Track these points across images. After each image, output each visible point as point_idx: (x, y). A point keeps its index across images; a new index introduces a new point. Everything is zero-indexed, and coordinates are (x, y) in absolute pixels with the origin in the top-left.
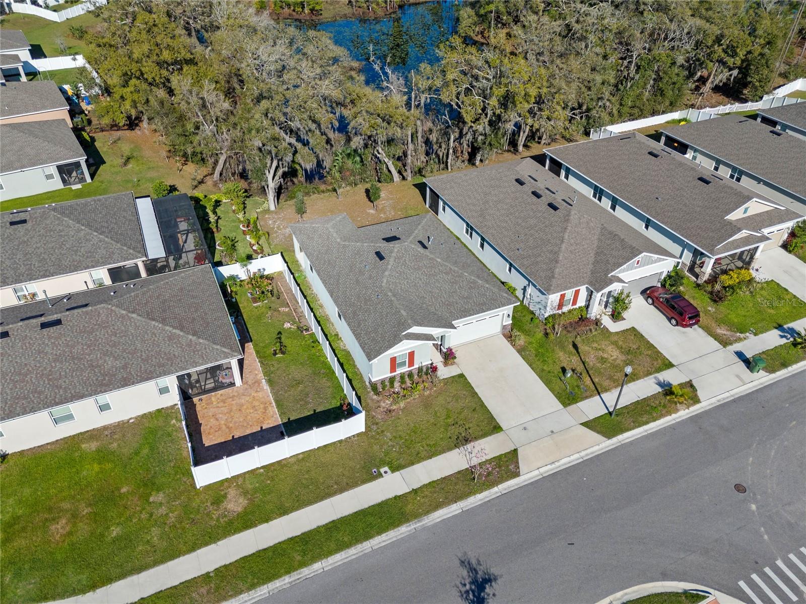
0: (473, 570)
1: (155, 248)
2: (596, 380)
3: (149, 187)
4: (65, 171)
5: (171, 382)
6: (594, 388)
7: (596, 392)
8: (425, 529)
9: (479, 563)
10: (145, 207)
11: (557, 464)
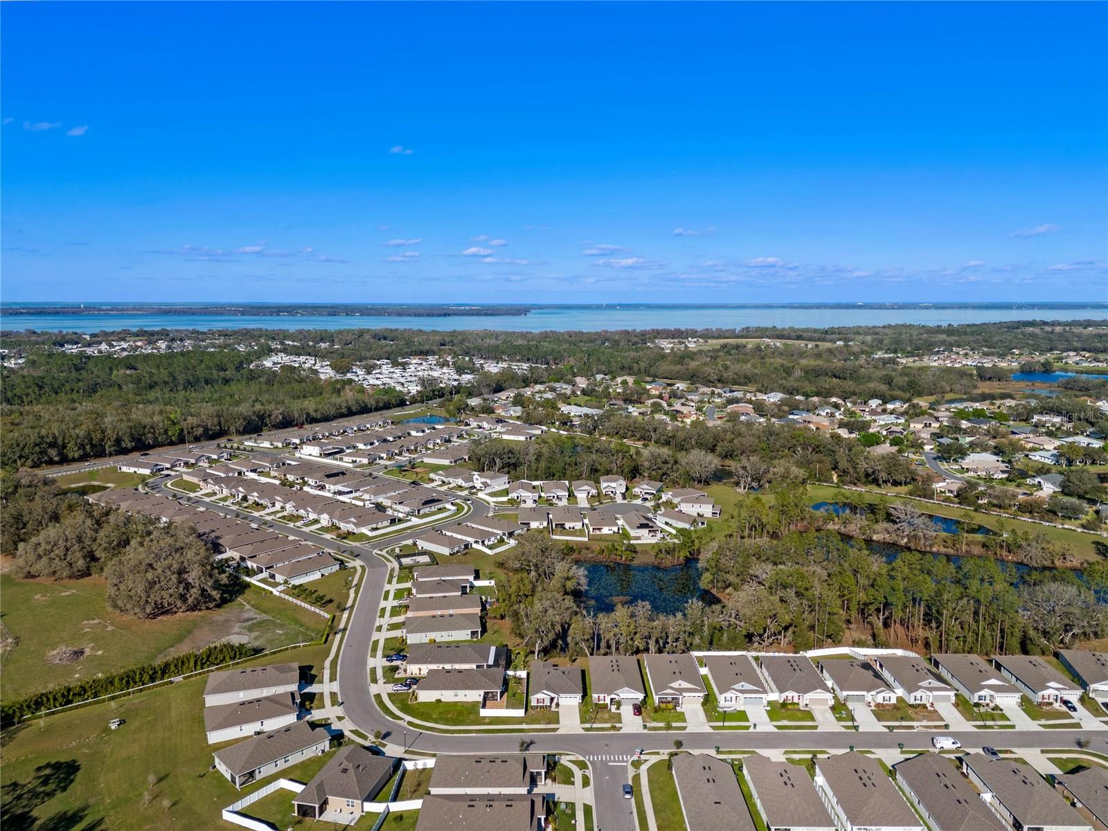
1: (491, 662)
3: (497, 644)
4: (473, 633)
5: (482, 692)
10: (493, 649)
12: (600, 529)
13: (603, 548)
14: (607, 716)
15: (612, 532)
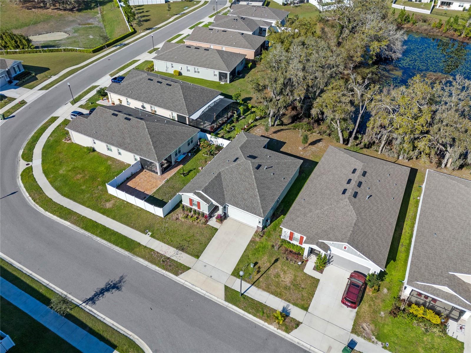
0: (120, 282)
1: (196, 115)
2: (261, 279)
5: (138, 158)
6: (254, 281)
7: (252, 283)
8: (131, 259)
9: (124, 282)
11: (194, 287)
12: (449, 4)
13: (443, 22)
14: (287, 279)
15: (461, 9)
